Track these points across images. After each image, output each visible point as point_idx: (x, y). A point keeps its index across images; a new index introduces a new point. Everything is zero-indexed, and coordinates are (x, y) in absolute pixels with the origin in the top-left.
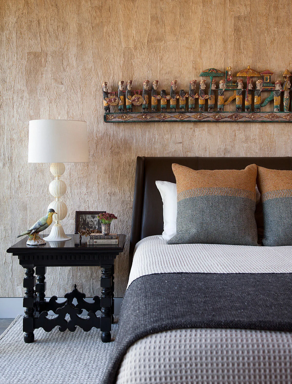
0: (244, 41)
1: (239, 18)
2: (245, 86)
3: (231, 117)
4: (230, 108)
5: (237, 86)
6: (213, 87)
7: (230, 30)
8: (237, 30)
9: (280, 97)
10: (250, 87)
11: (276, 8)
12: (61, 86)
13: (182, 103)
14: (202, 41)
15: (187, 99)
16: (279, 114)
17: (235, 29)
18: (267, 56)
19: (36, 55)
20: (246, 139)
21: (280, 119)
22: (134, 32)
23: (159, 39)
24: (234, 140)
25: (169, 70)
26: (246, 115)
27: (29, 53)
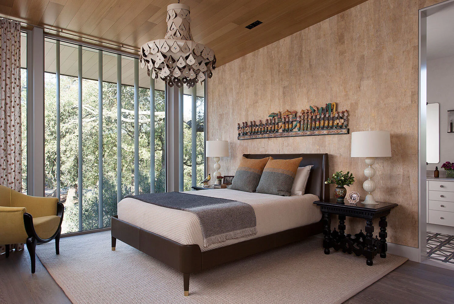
0: (286, 98)
1: (284, 87)
2: (285, 120)
3: (280, 135)
4: (281, 131)
5: (282, 120)
6: (273, 122)
7: (281, 93)
8: (284, 93)
9: (299, 123)
10: (287, 120)
11: (300, 79)
12: (228, 126)
13: (263, 130)
14: (271, 101)
15: (264, 127)
16: (299, 132)
17: (283, 93)
18: (296, 104)
19: (221, 115)
20: (288, 145)
21: (299, 135)
22: (249, 101)
23: (257, 102)
24: (283, 145)
25: (260, 115)
26: (286, 134)
27: (219, 115)
